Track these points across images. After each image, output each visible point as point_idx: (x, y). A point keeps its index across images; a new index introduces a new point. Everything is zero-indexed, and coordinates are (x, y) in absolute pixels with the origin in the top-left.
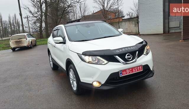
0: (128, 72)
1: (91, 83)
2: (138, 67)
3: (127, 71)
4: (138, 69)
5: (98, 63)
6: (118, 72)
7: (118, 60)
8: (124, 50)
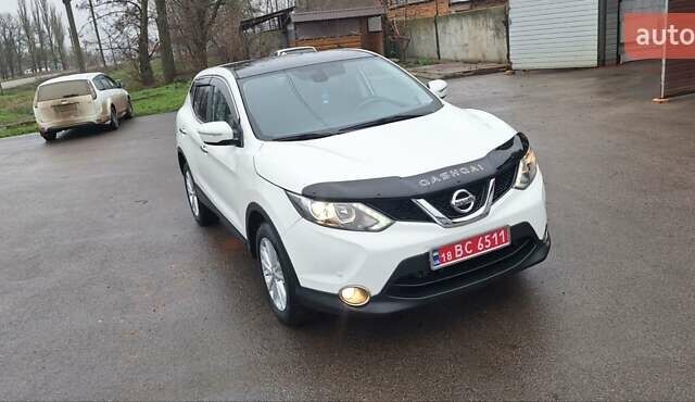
0: (459, 253)
1: (336, 292)
2: (495, 235)
3: (457, 250)
4: (493, 241)
5: (359, 226)
6: (427, 254)
7: (426, 214)
8: (445, 176)
